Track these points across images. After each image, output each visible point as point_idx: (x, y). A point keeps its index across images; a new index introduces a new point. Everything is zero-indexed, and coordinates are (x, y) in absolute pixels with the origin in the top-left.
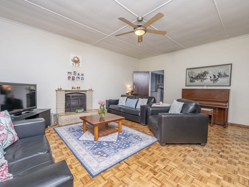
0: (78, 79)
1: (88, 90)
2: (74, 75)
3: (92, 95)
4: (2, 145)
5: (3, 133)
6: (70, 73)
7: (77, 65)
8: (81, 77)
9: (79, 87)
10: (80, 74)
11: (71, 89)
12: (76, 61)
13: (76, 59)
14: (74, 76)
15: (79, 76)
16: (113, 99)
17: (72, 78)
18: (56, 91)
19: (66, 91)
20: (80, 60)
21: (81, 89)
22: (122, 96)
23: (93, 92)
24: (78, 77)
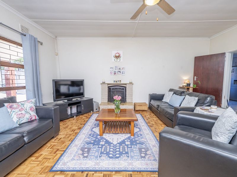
0: (119, 73)
1: (129, 83)
2: (116, 69)
3: (132, 88)
4: (19, 120)
5: (22, 113)
6: (113, 68)
7: (118, 60)
8: (121, 71)
9: (120, 81)
10: (121, 68)
11: (113, 83)
12: (118, 57)
13: (117, 55)
14: (116, 71)
15: (120, 70)
16: (157, 93)
17: (114, 72)
18: (102, 84)
19: (108, 84)
20: (121, 55)
21: (122, 82)
22: (171, 90)
23: (133, 86)
24: (119, 72)
